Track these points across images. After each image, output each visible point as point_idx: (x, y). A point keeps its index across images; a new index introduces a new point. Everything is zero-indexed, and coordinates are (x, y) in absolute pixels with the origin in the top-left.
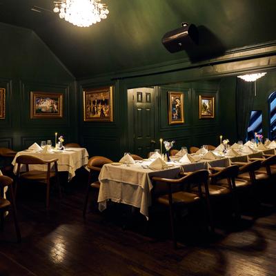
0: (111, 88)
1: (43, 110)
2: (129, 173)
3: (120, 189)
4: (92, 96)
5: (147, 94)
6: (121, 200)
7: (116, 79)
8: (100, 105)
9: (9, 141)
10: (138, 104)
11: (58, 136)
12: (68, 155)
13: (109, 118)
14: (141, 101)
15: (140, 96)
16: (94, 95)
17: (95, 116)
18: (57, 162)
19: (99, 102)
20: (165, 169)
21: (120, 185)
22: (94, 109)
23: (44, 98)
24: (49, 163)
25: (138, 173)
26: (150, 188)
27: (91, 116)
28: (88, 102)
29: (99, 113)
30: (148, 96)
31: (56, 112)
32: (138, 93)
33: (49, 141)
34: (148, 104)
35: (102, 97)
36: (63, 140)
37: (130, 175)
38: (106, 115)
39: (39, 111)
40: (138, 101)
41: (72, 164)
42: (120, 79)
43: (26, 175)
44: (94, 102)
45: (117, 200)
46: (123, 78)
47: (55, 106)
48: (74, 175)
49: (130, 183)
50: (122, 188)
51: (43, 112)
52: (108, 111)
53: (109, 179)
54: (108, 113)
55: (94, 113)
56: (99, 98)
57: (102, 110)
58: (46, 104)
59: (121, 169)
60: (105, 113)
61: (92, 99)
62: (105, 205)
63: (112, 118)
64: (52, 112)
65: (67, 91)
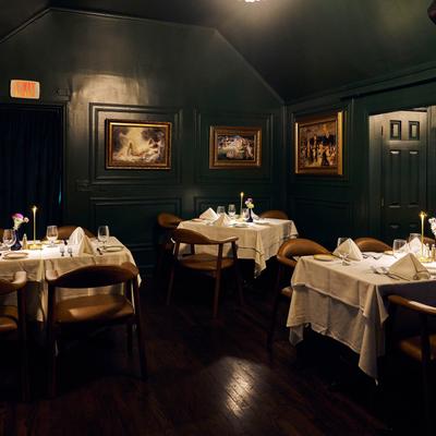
0: (340, 114)
1: (229, 155)
2: (343, 279)
3: (327, 310)
4: (309, 131)
5: (411, 123)
6: (328, 331)
7: (349, 98)
8: (321, 146)
9: (176, 204)
10: (392, 142)
11: (245, 199)
12: (255, 233)
13: (335, 168)
14: (399, 137)
15: (396, 127)
16: (313, 129)
17: (314, 165)
18: (237, 242)
19: (320, 139)
20: (422, 280)
21: (326, 301)
22: (312, 152)
23: (232, 137)
24: (221, 245)
25: (358, 282)
26: (382, 320)
27: (307, 165)
28: (303, 141)
29: (320, 160)
30: (414, 127)
31: (250, 158)
32: (392, 123)
33: (232, 206)
34: (416, 142)
35: (325, 131)
36: (253, 206)
37: (345, 285)
38: (331, 163)
39: (223, 157)
40: (392, 137)
41: (260, 247)
42: (355, 97)
43: (186, 261)
44: (312, 141)
45: (321, 330)
46: (362, 96)
47: (249, 149)
48: (264, 267)
49: (344, 300)
50: (329, 307)
51: (229, 159)
52: (334, 155)
53: (308, 285)
54: (335, 159)
55: (312, 159)
56: (320, 134)
57: (324, 154)
58: (234, 146)
59: (328, 271)
60: (329, 159)
61: (309, 136)
62: (300, 335)
63: (340, 168)
64: (244, 158)
65: (270, 122)
